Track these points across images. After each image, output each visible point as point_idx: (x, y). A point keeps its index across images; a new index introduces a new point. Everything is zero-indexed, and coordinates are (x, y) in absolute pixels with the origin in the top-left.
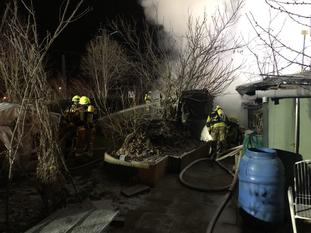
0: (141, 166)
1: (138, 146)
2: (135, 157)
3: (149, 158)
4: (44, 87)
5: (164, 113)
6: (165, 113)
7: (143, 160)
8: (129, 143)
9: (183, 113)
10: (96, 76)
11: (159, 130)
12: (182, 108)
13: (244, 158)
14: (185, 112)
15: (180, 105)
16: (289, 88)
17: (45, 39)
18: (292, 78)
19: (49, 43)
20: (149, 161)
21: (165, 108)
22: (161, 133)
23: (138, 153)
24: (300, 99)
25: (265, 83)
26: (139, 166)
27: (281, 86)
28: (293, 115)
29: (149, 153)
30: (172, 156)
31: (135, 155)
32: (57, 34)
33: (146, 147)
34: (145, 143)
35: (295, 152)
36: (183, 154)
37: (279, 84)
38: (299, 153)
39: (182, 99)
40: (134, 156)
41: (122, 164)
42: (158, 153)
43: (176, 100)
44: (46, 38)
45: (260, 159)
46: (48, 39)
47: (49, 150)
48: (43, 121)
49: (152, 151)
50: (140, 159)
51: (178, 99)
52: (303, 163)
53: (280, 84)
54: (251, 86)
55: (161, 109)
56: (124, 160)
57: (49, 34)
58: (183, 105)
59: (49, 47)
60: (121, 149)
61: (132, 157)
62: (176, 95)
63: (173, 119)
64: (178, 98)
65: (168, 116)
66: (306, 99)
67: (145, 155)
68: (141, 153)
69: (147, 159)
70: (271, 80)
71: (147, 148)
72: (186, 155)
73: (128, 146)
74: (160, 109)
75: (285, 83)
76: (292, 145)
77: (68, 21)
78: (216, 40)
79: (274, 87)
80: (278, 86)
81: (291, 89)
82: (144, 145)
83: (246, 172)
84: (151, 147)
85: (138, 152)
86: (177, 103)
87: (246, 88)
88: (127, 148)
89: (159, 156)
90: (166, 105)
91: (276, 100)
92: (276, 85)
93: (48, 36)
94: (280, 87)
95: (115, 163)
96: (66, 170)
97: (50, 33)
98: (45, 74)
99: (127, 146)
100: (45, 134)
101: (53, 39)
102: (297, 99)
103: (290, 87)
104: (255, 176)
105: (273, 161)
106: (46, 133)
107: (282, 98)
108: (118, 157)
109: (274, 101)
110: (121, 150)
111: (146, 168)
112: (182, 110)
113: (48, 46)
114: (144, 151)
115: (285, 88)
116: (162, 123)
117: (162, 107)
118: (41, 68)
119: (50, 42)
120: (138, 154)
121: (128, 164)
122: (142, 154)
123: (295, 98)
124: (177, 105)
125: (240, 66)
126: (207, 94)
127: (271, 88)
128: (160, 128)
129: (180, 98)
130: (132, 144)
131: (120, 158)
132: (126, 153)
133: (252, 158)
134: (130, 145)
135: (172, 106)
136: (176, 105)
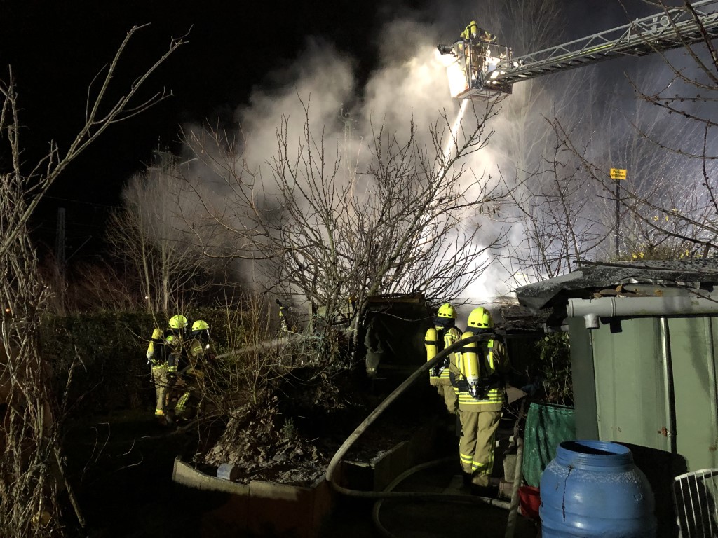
0: (274, 492)
1: (264, 439)
2: (256, 468)
3: (293, 470)
4: (29, 287)
5: (323, 350)
6: (325, 350)
7: (278, 477)
8: (241, 431)
9: (368, 350)
10: (144, 259)
11: (313, 393)
12: (366, 337)
13: (553, 469)
14: (374, 349)
15: (362, 330)
16: (643, 295)
17: (41, 161)
18: (649, 270)
19: (54, 172)
20: (293, 477)
21: (327, 337)
22: (317, 402)
23: (262, 457)
24: (669, 320)
25: (588, 282)
26: (269, 494)
27: (625, 288)
28: (656, 357)
29: (292, 455)
30: (350, 462)
31: (254, 463)
32: (76, 150)
33: (285, 441)
34: (281, 431)
35: (669, 450)
36: (376, 456)
37: (621, 284)
38: (678, 452)
39: (367, 316)
40: (254, 466)
41: (223, 488)
42: (314, 456)
43: (353, 318)
44: (46, 157)
45: (597, 472)
46: (51, 163)
47: (33, 465)
48: (19, 382)
49: (299, 451)
50: (270, 474)
51: (358, 314)
52: (692, 478)
53: (623, 285)
54: (556, 287)
55: (316, 340)
56: (229, 479)
57: (54, 150)
58: (368, 330)
59: (52, 181)
60: (218, 447)
61: (248, 469)
62: (351, 305)
63: (345, 365)
64: (356, 313)
65: (333, 356)
66: (683, 320)
67: (282, 462)
68: (271, 458)
69: (289, 472)
70: (602, 275)
71: (287, 443)
72: (384, 459)
73: (238, 438)
74: (313, 340)
75: (635, 282)
76: (660, 432)
77: (109, 119)
78: (440, 183)
79: (610, 291)
80: (618, 289)
81: (647, 296)
82: (278, 434)
83: (563, 507)
84: (298, 440)
85: (263, 453)
86: (356, 326)
87: (544, 292)
88: (235, 444)
89: (316, 464)
90: (329, 329)
91: (614, 322)
92: (614, 287)
93: (51, 154)
94: (623, 291)
95: (204, 487)
96: (80, 520)
97: (57, 148)
98: (35, 252)
99: (234, 440)
100: (25, 418)
101: (65, 163)
102: (662, 319)
103: (645, 292)
104: (584, 518)
105: (628, 476)
106: (29, 415)
107: (627, 317)
108: (211, 471)
109: (609, 324)
110: (217, 449)
111: (288, 498)
112: (367, 343)
113: (50, 179)
114: (279, 452)
115: (633, 294)
116: (319, 376)
117: (318, 335)
118: (25, 235)
119: (56, 169)
120: (264, 460)
121: (239, 489)
122: (274, 459)
123: (658, 316)
124: (355, 331)
125: (496, 241)
126: (421, 304)
127: (602, 292)
128: (315, 389)
129: (362, 312)
130: (248, 433)
131: (218, 471)
132: (233, 459)
133: (574, 470)
134: (242, 436)
135: (342, 333)
136: (352, 330)
